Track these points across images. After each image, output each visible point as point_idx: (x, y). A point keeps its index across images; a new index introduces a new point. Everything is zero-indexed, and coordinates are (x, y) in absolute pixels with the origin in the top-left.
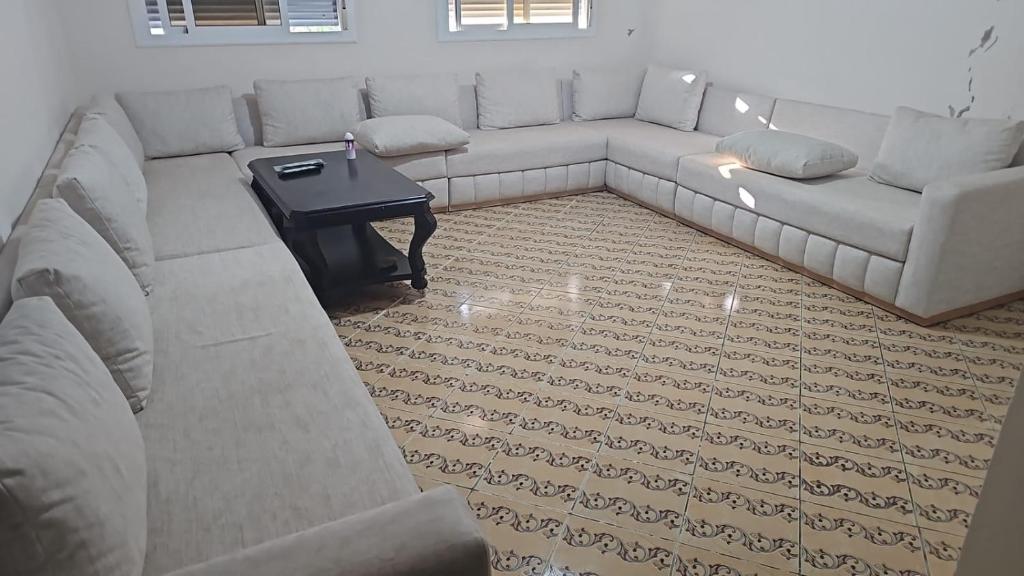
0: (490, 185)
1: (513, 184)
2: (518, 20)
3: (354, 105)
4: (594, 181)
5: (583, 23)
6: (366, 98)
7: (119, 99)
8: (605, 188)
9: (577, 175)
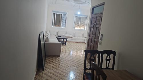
0: (74, 41)
1: (76, 41)
2: (80, 29)
3: (65, 33)
4: (83, 42)
5: (85, 30)
6: (66, 33)
7: (49, 31)
8: (84, 43)
9: (82, 41)
